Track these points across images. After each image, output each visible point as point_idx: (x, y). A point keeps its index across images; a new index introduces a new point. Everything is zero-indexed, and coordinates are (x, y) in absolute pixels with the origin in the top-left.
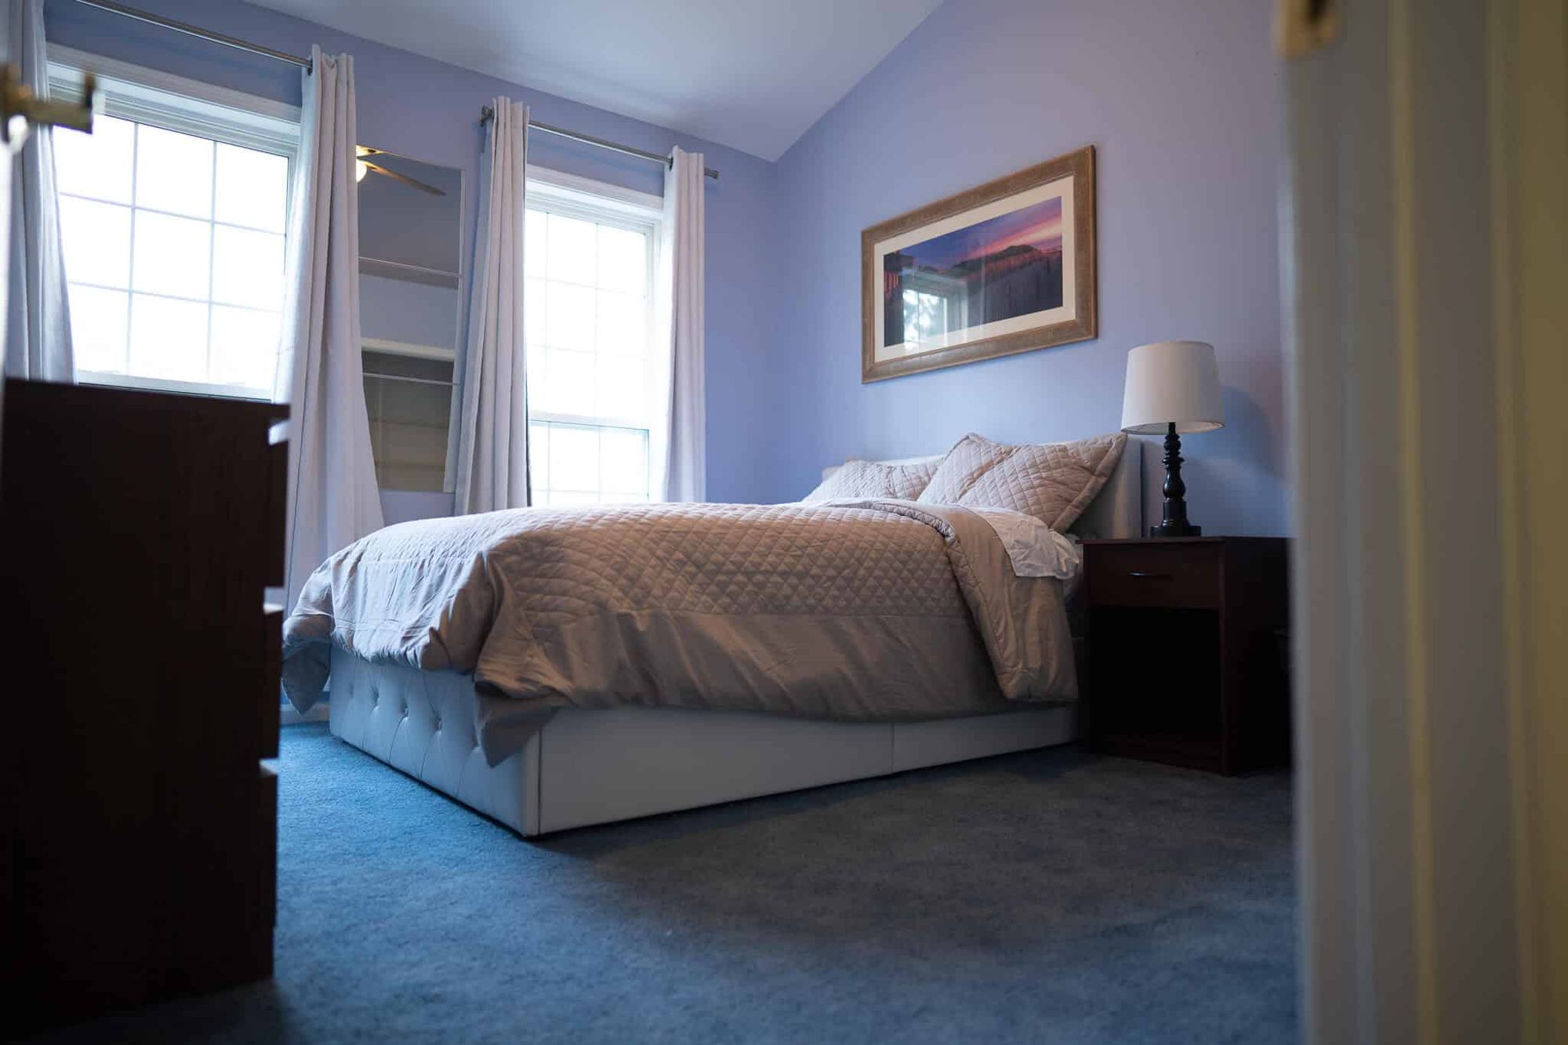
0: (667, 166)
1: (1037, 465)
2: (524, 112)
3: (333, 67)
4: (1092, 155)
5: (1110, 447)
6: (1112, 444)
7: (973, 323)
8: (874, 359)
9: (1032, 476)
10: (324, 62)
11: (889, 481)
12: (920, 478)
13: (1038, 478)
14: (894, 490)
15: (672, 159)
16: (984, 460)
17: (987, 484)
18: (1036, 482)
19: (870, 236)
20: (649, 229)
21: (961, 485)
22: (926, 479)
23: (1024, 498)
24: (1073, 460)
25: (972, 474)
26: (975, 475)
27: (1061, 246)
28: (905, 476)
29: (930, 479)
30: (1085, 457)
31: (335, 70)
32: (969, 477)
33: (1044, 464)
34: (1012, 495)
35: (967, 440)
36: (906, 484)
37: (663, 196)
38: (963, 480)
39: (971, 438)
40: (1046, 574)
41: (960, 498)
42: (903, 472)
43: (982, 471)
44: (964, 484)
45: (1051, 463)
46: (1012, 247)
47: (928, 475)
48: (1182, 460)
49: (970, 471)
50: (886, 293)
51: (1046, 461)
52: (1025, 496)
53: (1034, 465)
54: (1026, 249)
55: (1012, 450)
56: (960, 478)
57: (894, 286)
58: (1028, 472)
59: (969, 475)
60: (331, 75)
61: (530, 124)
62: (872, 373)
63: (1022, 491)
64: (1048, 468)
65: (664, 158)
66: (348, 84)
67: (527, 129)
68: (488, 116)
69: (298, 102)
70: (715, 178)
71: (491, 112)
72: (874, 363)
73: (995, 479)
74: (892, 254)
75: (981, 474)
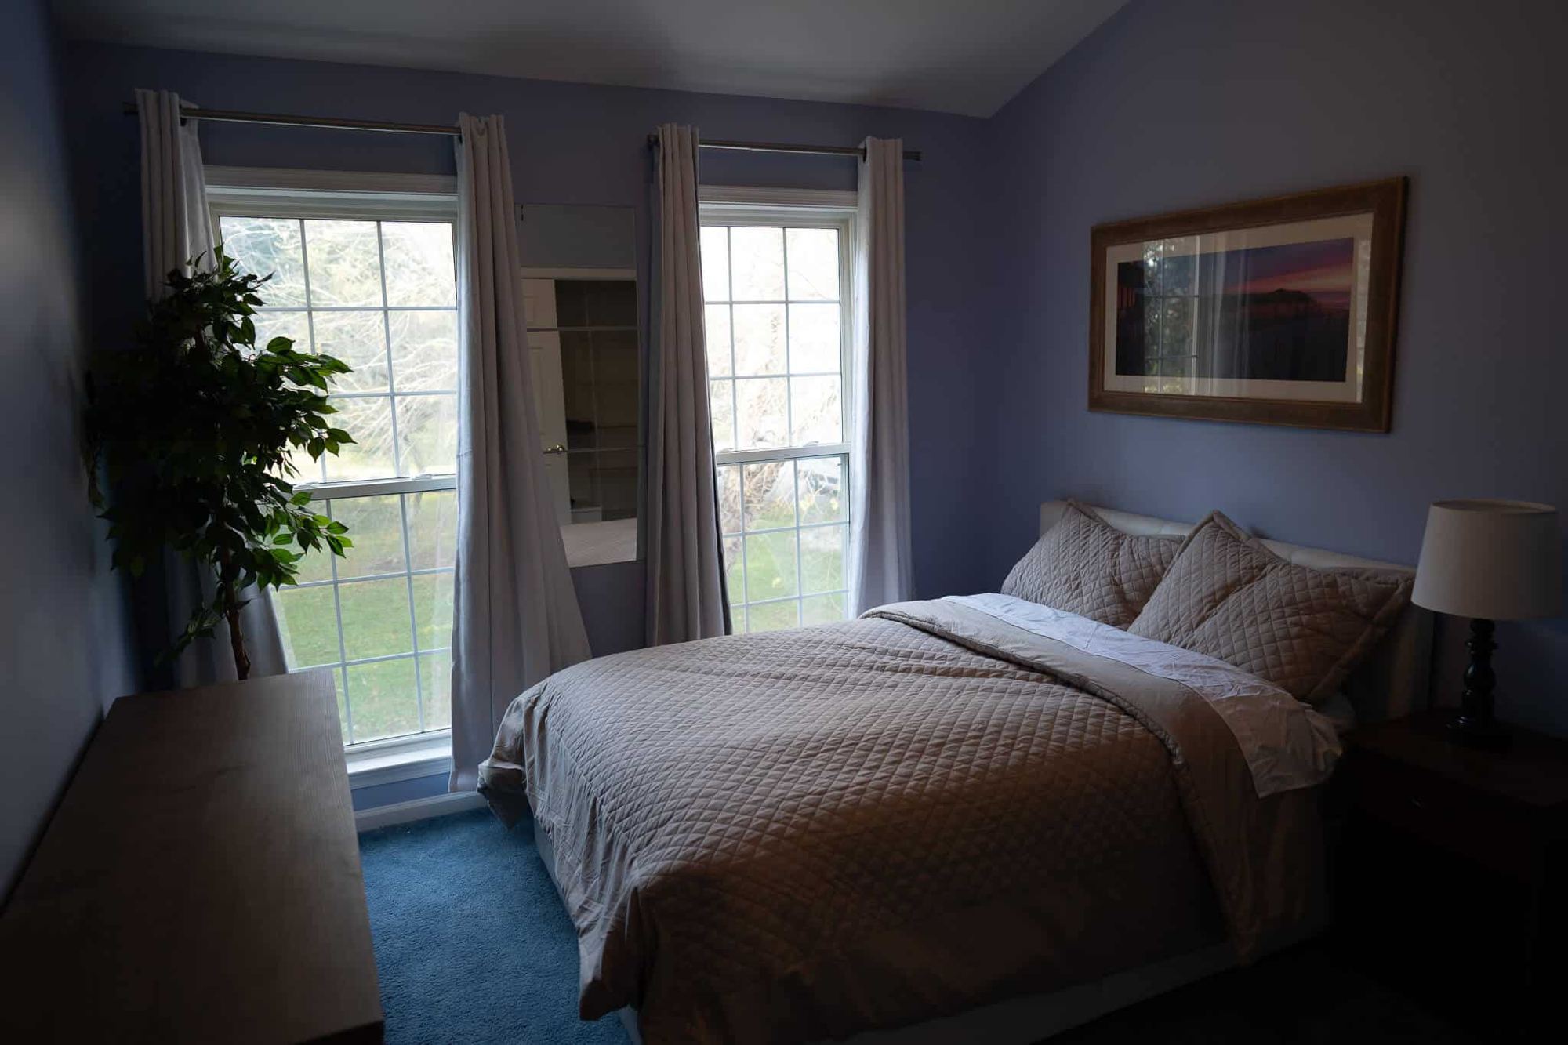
0: (860, 159)
1: (1296, 604)
2: (692, 134)
3: (482, 134)
4: (1405, 186)
5: (1396, 589)
6: (1398, 586)
7: (1227, 374)
8: (1103, 388)
9: (1289, 620)
10: (474, 130)
11: (1115, 566)
12: (1151, 565)
13: (1295, 624)
14: (1121, 580)
15: (865, 150)
16: (1230, 576)
17: (1231, 618)
18: (1294, 630)
19: (1105, 235)
20: (843, 227)
21: (1199, 608)
22: (1158, 568)
23: (1276, 652)
24: (1344, 602)
25: (1214, 594)
26: (1217, 597)
27: (1349, 304)
28: (1134, 560)
29: (1164, 569)
30: (1360, 600)
31: (485, 136)
32: (1210, 598)
33: (1306, 604)
34: (1261, 645)
35: (1211, 524)
36: (1135, 574)
37: (856, 190)
38: (1202, 600)
39: (1217, 520)
40: (1298, 786)
41: (1197, 626)
42: (1132, 553)
43: (1227, 590)
44: (1203, 609)
45: (1314, 602)
46: (1281, 291)
47: (1161, 563)
48: (1495, 646)
49: (1212, 589)
50: (1119, 310)
51: (1308, 599)
52: (1277, 648)
53: (1292, 602)
54: (1301, 297)
55: (1265, 566)
56: (1199, 597)
57: (1130, 305)
58: (1283, 612)
59: (1210, 596)
60: (482, 141)
61: (701, 144)
62: (1100, 401)
63: (1275, 641)
64: (1310, 610)
65: (856, 150)
66: (500, 148)
67: (697, 151)
68: (653, 144)
69: (451, 170)
70: (918, 159)
71: (657, 141)
72: (1103, 391)
73: (1241, 613)
74: (1128, 263)
75: (1225, 597)
